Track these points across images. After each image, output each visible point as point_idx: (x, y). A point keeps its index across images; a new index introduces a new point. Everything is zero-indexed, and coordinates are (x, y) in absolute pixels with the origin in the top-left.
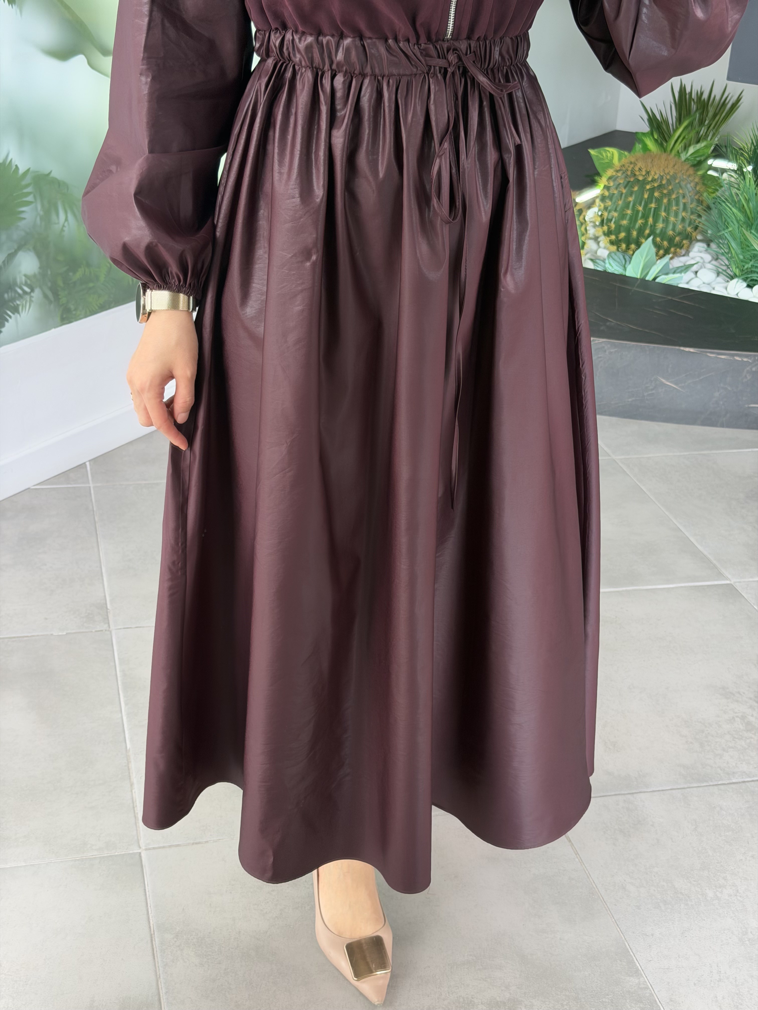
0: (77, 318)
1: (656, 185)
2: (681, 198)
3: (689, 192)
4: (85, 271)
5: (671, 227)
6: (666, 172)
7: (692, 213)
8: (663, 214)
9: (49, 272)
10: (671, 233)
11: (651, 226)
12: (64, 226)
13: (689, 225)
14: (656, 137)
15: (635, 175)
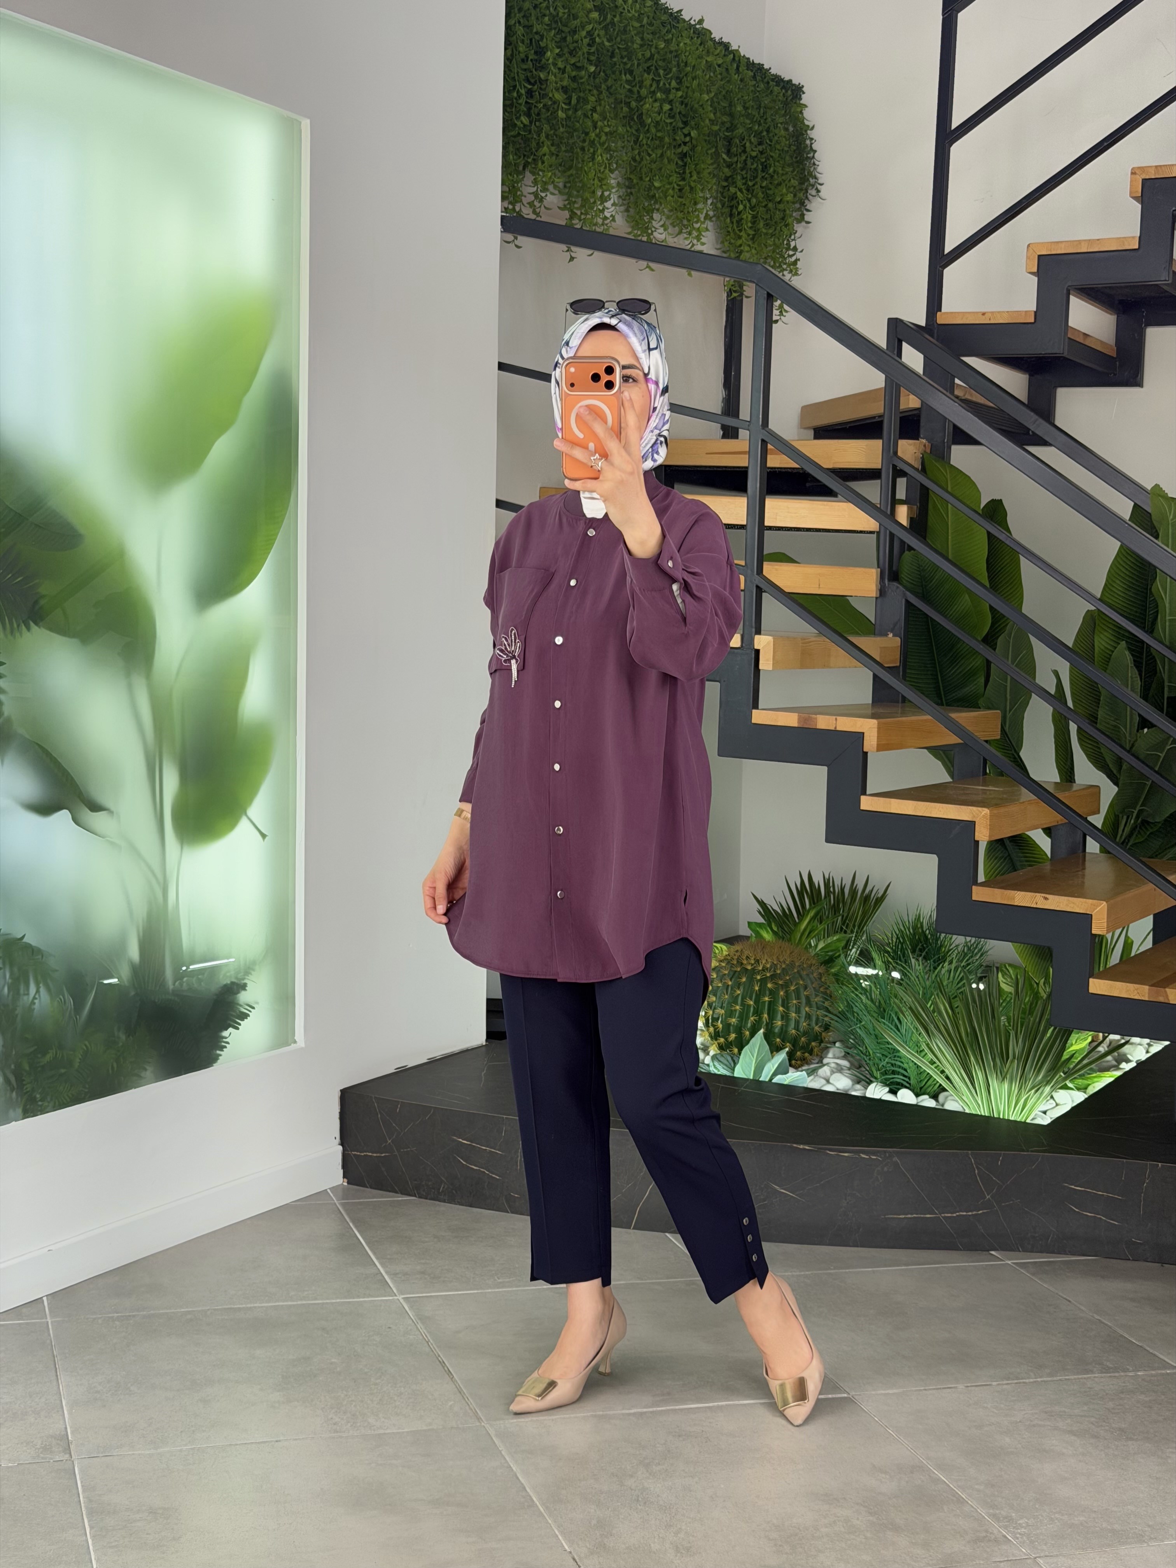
0: (43, 1111)
1: (768, 975)
2: (802, 990)
3: (812, 983)
4: (56, 1054)
5: (792, 1024)
6: (781, 960)
7: (818, 1008)
8: (781, 1009)
9: (14, 1053)
10: (794, 1031)
11: (767, 1024)
12: (34, 998)
13: (817, 1024)
14: (775, 929)
15: (742, 964)
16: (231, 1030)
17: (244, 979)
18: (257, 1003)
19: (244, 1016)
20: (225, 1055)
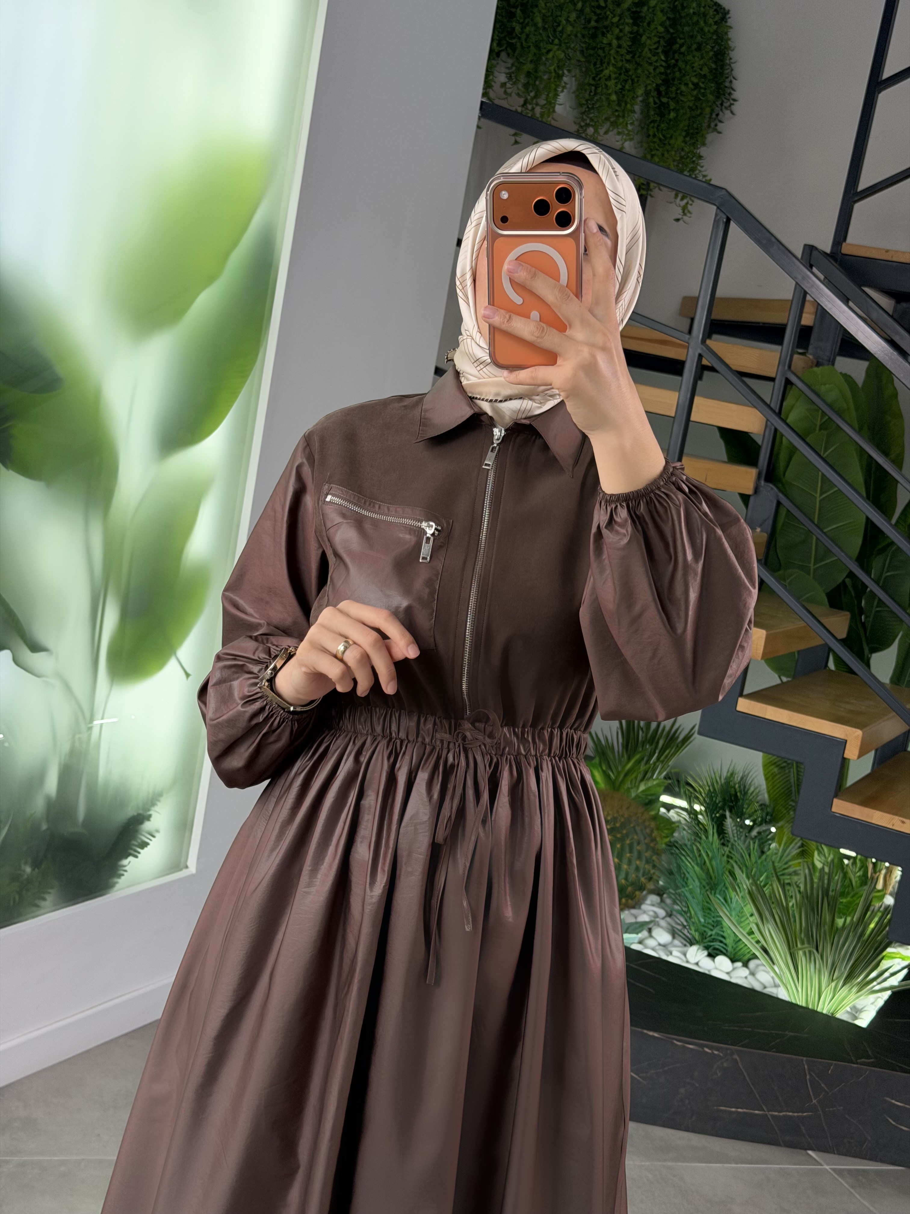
6: (620, 814)
16: (131, 858)
17: (149, 810)
18: (158, 831)
19: (144, 845)
20: (122, 882)
